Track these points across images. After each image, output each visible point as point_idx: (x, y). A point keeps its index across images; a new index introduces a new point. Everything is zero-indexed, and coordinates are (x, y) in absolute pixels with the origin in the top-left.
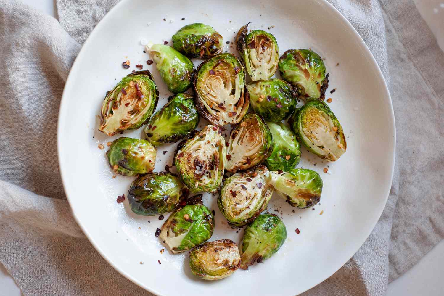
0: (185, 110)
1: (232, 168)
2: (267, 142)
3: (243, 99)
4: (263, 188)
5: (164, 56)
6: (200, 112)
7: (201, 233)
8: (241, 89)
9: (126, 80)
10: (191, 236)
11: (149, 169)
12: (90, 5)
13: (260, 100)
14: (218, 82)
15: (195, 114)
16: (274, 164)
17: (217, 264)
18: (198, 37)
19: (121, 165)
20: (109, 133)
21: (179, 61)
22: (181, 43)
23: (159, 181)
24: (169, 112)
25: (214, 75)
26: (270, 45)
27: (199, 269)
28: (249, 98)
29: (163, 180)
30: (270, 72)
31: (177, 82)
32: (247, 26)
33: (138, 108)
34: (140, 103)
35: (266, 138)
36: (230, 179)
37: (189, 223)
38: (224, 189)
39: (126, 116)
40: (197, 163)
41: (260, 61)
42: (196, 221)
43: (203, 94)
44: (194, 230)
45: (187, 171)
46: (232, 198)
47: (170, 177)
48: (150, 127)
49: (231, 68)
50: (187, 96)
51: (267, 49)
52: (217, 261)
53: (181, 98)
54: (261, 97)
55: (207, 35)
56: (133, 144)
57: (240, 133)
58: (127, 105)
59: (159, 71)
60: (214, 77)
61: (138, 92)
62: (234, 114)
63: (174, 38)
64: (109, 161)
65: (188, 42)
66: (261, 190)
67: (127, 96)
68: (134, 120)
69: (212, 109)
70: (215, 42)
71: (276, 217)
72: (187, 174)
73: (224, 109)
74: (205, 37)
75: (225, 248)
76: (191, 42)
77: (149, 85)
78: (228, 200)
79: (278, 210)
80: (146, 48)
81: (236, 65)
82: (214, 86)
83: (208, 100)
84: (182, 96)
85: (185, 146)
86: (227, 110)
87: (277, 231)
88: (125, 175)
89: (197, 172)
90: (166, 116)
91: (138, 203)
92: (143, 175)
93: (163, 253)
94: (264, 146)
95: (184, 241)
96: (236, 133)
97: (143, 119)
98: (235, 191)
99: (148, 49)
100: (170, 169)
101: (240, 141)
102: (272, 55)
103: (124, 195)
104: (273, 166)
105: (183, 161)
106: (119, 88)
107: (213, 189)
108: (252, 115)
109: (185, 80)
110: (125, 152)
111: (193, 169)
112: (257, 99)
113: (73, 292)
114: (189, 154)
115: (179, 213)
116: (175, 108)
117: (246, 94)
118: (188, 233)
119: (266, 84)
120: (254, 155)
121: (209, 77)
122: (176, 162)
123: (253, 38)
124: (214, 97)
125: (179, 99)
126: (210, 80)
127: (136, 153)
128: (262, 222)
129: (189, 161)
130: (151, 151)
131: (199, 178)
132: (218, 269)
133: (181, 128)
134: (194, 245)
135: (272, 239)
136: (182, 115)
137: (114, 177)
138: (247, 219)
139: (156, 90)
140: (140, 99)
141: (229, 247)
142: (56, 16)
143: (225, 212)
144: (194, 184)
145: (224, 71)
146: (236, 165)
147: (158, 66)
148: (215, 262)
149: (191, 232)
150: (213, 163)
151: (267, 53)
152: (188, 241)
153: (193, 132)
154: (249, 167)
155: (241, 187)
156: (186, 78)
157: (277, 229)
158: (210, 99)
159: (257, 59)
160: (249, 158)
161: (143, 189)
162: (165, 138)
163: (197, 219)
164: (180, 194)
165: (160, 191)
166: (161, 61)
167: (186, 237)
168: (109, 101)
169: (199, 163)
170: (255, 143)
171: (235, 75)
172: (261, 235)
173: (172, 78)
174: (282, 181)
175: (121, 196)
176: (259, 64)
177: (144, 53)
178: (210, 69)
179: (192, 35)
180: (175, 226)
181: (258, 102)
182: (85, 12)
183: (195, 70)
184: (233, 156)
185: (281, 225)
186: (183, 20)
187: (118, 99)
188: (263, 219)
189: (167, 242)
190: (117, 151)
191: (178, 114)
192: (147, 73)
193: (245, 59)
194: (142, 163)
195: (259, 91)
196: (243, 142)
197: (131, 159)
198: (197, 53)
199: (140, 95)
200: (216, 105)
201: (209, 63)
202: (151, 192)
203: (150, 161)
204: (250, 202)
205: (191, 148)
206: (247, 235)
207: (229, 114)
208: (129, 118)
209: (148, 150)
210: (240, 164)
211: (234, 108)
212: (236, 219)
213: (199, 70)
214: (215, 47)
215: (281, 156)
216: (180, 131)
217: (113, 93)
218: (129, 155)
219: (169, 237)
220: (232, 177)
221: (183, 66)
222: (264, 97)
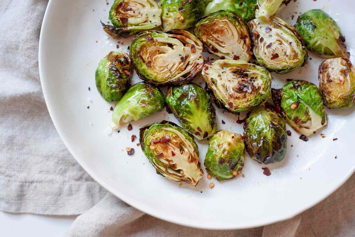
0: (184, 96)
1: (248, 56)
2: (227, 16)
3: (179, 36)
4: (271, 27)
5: (126, 112)
6: (188, 81)
7: (312, 94)
8: (169, 37)
9: (148, 153)
10: (313, 105)
11: (240, 139)
12: (64, 181)
13: (181, 19)
14: (159, 60)
15: (189, 86)
16: (247, 13)
17: (344, 81)
18: (111, 75)
19: (233, 168)
20: (200, 176)
21: (133, 96)
22: (115, 93)
23: (254, 130)
24: (185, 113)
25: (151, 63)
26: (126, 2)
27: (347, 99)
28: (178, 30)
29: (253, 126)
30: (153, 6)
31: (155, 101)
32: (104, 24)
33: (178, 143)
34: (173, 140)
35: (222, 16)
36: (259, 59)
37: (300, 104)
38: (269, 66)
39: (185, 157)
40: (240, 90)
41: (142, 14)
42: (298, 97)
43: (170, 76)
44: (308, 100)
45: (248, 101)
46: (279, 58)
47: (251, 119)
48: (197, 134)
49: (146, 44)
50: (169, 93)
51: (131, 6)
52: (341, 81)
53: (172, 99)
54: (179, 18)
55: (109, 65)
56: (214, 153)
57: (213, 43)
58: (173, 154)
59: (141, 118)
60: (153, 63)
61: (161, 141)
62: (193, 47)
63: (109, 99)
64: (227, 179)
65: (114, 85)
66: (273, 28)
67: (165, 153)
68: (189, 149)
69: (185, 69)
70: (117, 59)
71: (300, 17)
72: (250, 101)
73: (187, 57)
74: (111, 68)
75: (327, 72)
76: (115, 82)
77: (156, 129)
78: (281, 63)
79: (292, 16)
80: (116, 130)
81: (143, 39)
82: (163, 64)
83: (176, 72)
84: (169, 98)
85: (222, 100)
86: (188, 53)
87: (316, 17)
88: (243, 165)
89: (250, 91)
90: (189, 116)
91: (275, 154)
92: (246, 146)
93: (325, 135)
94: (230, 19)
95: (317, 112)
96: (213, 47)
97: (189, 140)
98: (272, 55)
99: (117, 128)
100: (241, 119)
101: (221, 44)
102: (136, 2)
103: (263, 168)
104: (249, 15)
105: (237, 103)
106: (156, 161)
107: (268, 76)
108: (196, 29)
109: (153, 93)
110: (222, 161)
111: (246, 94)
112: (180, 23)
113: (352, 230)
114: (230, 97)
115: (288, 114)
116: (182, 106)
117: (174, 33)
118: (310, 107)
119: (166, 11)
120: (238, 31)
121: (153, 68)
122: (237, 111)
123: (117, 19)
124: (173, 65)
125: (172, 101)
126: (156, 67)
127: (224, 150)
128: (306, 32)
129: (237, 98)
130: (223, 136)
131: (255, 90)
132: (349, 81)
133: (203, 102)
134: (322, 103)
135: (324, 23)
136: (190, 100)
137: (243, 176)
138: (302, 45)
139: (160, 123)
140: (169, 141)
141: (326, 68)
142: (74, 217)
143: (293, 67)
144: (262, 95)
145: (148, 51)
146: (245, 51)
147: (136, 119)
148: (342, 83)
149: (309, 103)
150: (241, 74)
151: (134, 7)
152: (318, 108)
153: (207, 91)
154: (249, 38)
155: (269, 49)
156: (151, 91)
157: (314, 18)
158: (175, 69)
159: (140, 17)
160: (240, 37)
161: (261, 148)
162: (211, 120)
163: (297, 96)
164: (269, 111)
165: (265, 131)
166: (131, 115)
167: (313, 110)
168: (168, 172)
169: (240, 88)
170: (226, 29)
171: (154, 42)
172: (319, 34)
173: (151, 105)
174: (268, 6)
175: (263, 171)
176: (144, 16)
177: (120, 132)
178: (145, 65)
179: (107, 80)
180: (301, 119)
181: (183, 22)
182: (70, 187)
183: (143, 82)
184: (235, 54)
185: (309, 13)
186: (91, 89)
187: (166, 163)
188: (302, 30)
189: (315, 130)
190: (219, 170)
191: (188, 103)
192: (142, 130)
193: (138, 30)
194: (235, 145)
195: (173, 19)
196: (223, 42)
197: (230, 156)
198: (126, 78)
199: (165, 139)
200: (182, 64)
201: (139, 67)
202: (265, 139)
203: (233, 137)
204: (285, 41)
205: (224, 95)
206: (317, 48)
207: (192, 52)
208: (187, 153)
209: (221, 138)
210: (245, 46)
211: (187, 46)
212: (301, 57)
213: (145, 78)
214: (122, 60)
215: (240, 5)
216: (205, 104)
217: (160, 167)
218: (226, 158)
219: (311, 127)
220: (257, 57)
221: (138, 93)
222: (179, 15)
